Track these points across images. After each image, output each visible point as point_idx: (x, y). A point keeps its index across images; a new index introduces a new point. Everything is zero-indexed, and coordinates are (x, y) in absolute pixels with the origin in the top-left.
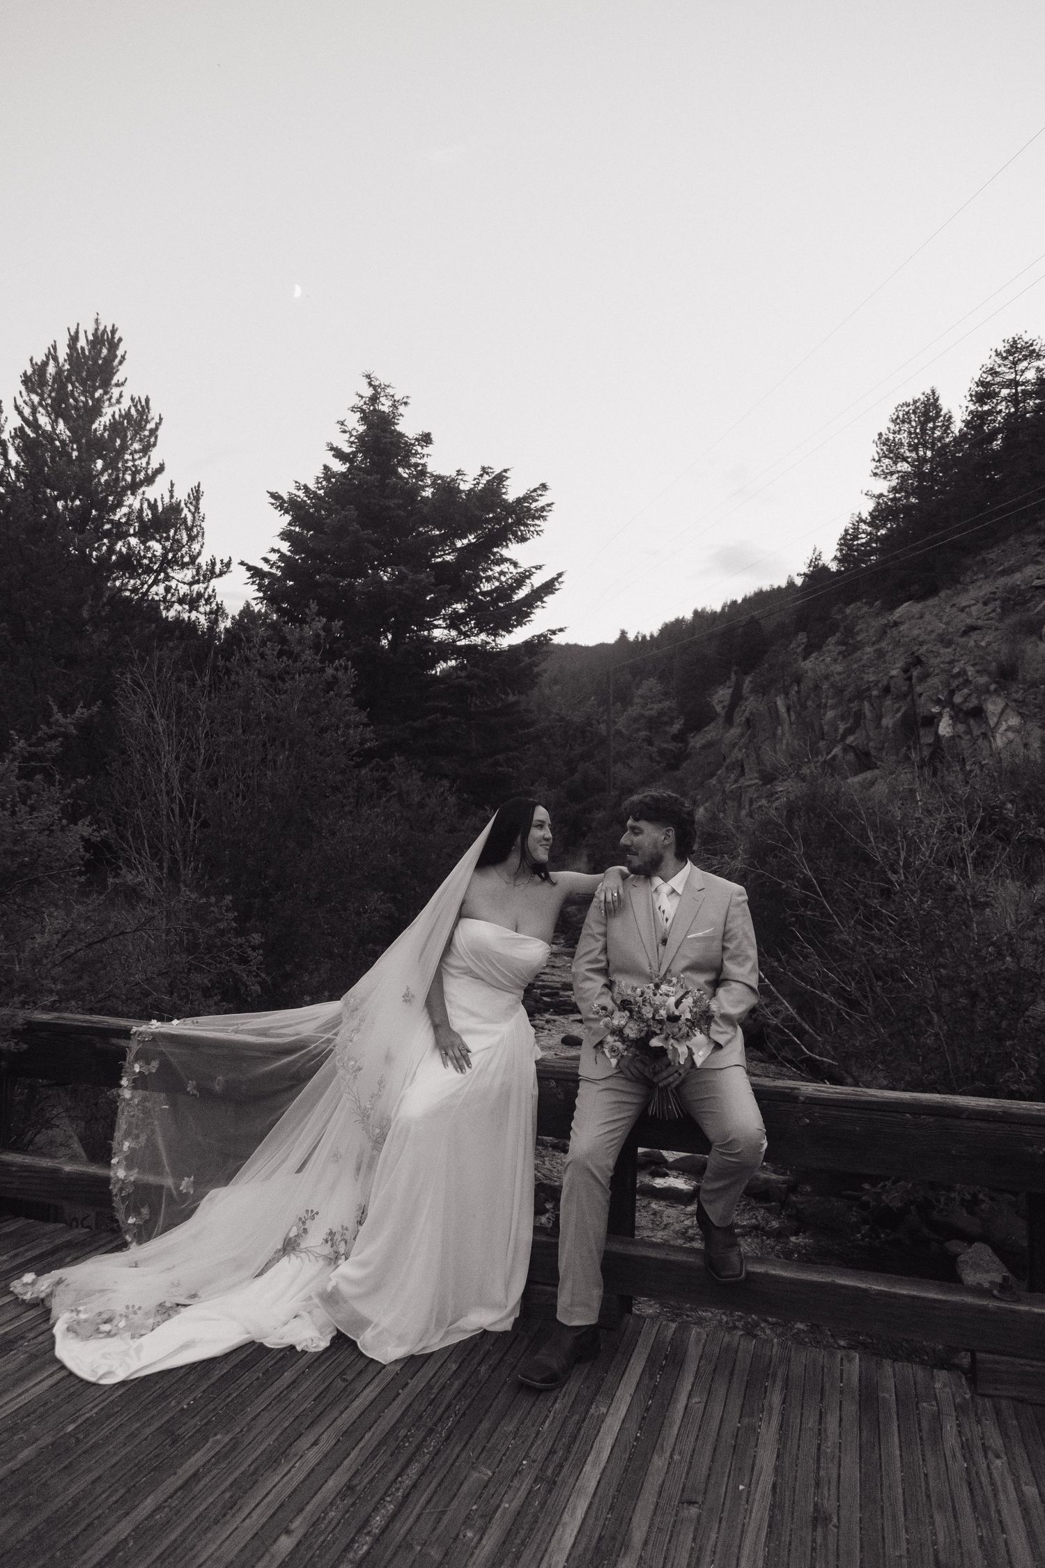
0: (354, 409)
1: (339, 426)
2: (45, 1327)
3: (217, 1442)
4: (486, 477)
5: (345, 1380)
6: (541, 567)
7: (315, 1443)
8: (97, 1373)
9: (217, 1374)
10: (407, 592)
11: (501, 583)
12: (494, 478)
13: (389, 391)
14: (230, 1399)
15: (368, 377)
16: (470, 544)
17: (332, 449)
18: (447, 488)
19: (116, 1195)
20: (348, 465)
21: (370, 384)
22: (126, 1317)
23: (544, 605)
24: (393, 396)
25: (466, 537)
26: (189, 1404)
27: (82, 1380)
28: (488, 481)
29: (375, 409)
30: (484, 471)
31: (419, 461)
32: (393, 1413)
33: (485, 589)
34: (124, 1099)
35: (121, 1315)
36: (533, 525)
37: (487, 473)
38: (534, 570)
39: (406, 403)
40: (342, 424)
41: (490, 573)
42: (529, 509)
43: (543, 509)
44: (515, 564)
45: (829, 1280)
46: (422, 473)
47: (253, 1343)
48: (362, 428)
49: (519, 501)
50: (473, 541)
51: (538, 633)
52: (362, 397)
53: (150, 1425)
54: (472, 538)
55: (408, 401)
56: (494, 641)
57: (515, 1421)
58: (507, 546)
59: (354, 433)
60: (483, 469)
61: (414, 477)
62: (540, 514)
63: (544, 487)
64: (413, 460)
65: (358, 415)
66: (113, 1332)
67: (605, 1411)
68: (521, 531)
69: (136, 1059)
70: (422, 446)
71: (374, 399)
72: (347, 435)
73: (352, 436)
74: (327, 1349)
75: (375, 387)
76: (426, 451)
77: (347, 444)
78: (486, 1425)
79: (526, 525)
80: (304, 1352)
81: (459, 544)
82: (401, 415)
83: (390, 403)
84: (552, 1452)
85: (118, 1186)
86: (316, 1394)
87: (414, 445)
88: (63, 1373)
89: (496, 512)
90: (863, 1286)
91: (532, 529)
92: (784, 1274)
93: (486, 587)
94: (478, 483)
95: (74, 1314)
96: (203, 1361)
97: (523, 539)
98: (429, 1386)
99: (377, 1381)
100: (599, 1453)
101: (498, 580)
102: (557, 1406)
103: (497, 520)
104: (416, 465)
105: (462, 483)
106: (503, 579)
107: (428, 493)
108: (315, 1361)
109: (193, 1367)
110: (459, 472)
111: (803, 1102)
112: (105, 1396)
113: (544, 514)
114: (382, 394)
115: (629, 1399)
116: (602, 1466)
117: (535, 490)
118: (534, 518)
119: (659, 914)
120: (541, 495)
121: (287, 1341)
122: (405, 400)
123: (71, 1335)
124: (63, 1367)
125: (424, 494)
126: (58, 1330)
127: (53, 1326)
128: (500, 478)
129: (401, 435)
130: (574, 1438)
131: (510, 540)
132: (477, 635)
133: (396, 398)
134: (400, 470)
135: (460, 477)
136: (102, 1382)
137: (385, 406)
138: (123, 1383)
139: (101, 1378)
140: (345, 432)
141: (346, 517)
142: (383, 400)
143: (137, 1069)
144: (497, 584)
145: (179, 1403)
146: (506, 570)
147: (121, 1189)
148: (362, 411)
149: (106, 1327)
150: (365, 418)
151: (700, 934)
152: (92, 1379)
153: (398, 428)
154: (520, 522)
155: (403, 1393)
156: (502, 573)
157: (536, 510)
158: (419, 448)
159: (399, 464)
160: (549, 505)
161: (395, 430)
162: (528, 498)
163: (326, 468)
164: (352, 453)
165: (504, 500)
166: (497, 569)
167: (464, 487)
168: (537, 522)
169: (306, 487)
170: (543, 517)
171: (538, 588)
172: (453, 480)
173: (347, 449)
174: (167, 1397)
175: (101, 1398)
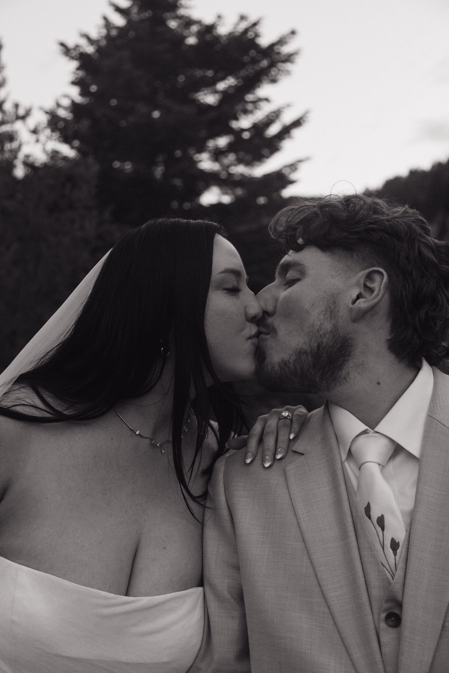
4: (243, 25)
12: (250, 26)
17: (112, 4)
18: (208, 32)
20: (126, 19)
25: (226, 80)
28: (245, 29)
31: (185, 12)
36: (283, 68)
37: (244, 21)
38: (284, 107)
42: (280, 54)
43: (292, 55)
46: (188, 23)
49: (271, 46)
50: (233, 84)
51: (288, 163)
54: (231, 81)
56: (250, 171)
58: (262, 87)
60: (240, 16)
61: (181, 27)
62: (288, 58)
63: (293, 33)
64: (180, 12)
68: (273, 73)
76: (190, 2)
79: (277, 68)
89: (250, 56)
91: (282, 71)
94: (236, 29)
97: (274, 81)
103: (252, 63)
104: (183, 16)
105: (221, 28)
107: (192, 41)
110: (218, 18)
113: (293, 59)
117: (285, 36)
118: (283, 62)
120: (291, 41)
125: (189, 42)
128: (255, 26)
131: (264, 82)
134: (170, 22)
135: (219, 23)
157: (286, 55)
160: (297, 51)
162: (279, 43)
163: (105, 19)
164: (129, 7)
165: (259, 46)
167: (223, 32)
168: (286, 66)
169: (90, 36)
170: (291, 61)
171: (288, 126)
172: (213, 26)
173: (125, 5)
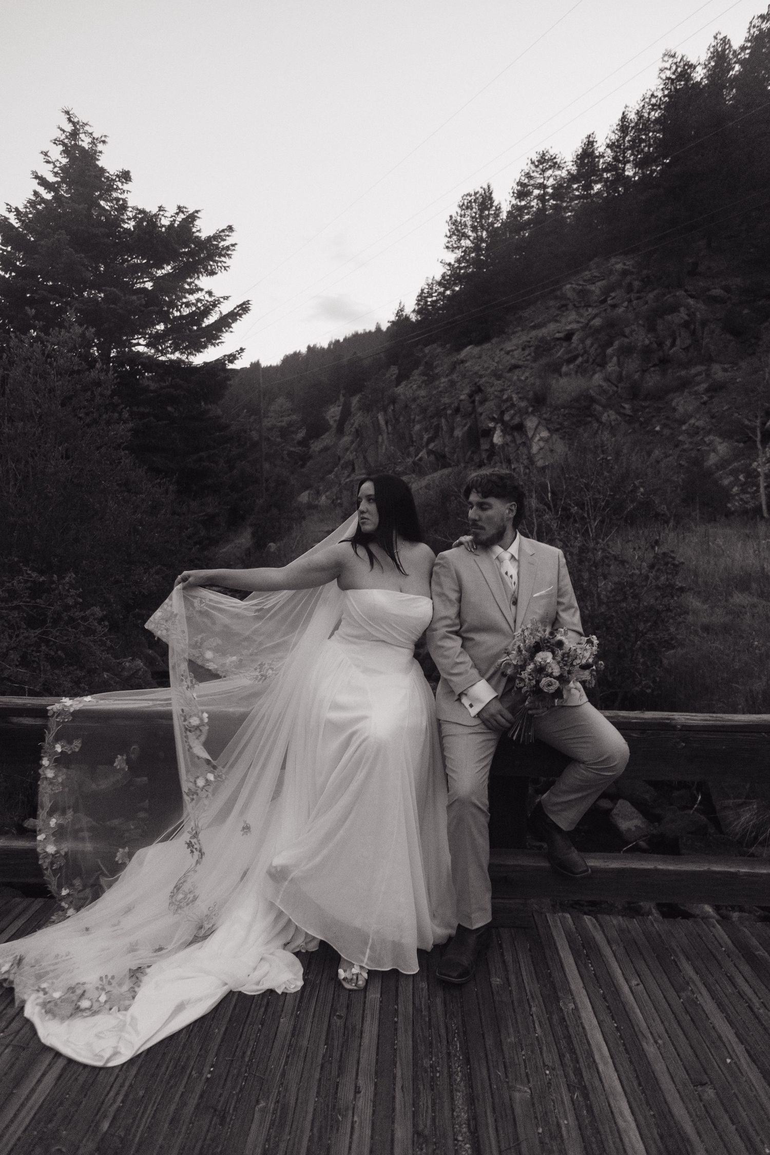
0: (56, 142)
1: (43, 156)
2: (11, 1012)
3: (263, 1110)
4: (182, 216)
5: (340, 1017)
6: (228, 297)
7: (357, 1091)
8: (102, 1057)
9: (218, 1032)
10: (120, 311)
11: (199, 308)
12: (188, 217)
13: (87, 128)
14: (247, 1059)
15: (67, 113)
16: (168, 274)
17: (37, 177)
18: (147, 221)
19: (47, 869)
20: (53, 194)
21: (70, 120)
22: (103, 989)
23: (231, 329)
24: (91, 134)
25: (163, 268)
26: (210, 1072)
27: (85, 1066)
28: (183, 219)
29: (75, 144)
30: (180, 209)
31: (120, 196)
32: (404, 1041)
33: (185, 314)
34: (46, 778)
35: (97, 988)
36: (221, 262)
37: (183, 212)
38: (222, 300)
39: (104, 142)
40: (46, 154)
41: (184, 300)
42: (217, 247)
43: (228, 248)
44: (210, 293)
45: (706, 868)
46: (123, 207)
47: (231, 993)
48: (64, 161)
49: (209, 239)
50: (171, 271)
51: (228, 353)
52: (64, 131)
53: (185, 1104)
54: (168, 269)
55: (106, 140)
56: (187, 358)
57: (511, 1030)
58: (198, 278)
59: (58, 165)
60: (179, 208)
61: (116, 209)
62: (226, 252)
63: (230, 228)
64: (115, 195)
65: (61, 148)
66: (95, 1008)
67: (572, 1006)
68: (211, 266)
69: (57, 739)
70: (122, 183)
71: (74, 135)
72: (51, 166)
73: (55, 167)
74: (304, 987)
75: (74, 124)
76: (125, 187)
77: (52, 175)
78: (490, 1042)
79: (215, 261)
80: (285, 994)
81: (160, 273)
82: (101, 152)
83: (90, 140)
84: (561, 1057)
85: (48, 861)
86: (324, 1038)
87: (115, 180)
88: (61, 1063)
89: (190, 247)
90: (732, 870)
91: (219, 264)
92: (671, 868)
93: (186, 311)
94: (174, 221)
95: (41, 994)
96: (196, 1022)
97: (212, 273)
98: (417, 1010)
99: (368, 1012)
100: (600, 1050)
101: (195, 305)
102: (534, 1009)
103: (191, 254)
104: (118, 199)
105: (163, 218)
106: (199, 305)
107: (130, 225)
108: (300, 1002)
109: (190, 1029)
110: (161, 208)
111: (680, 730)
112: (120, 1080)
113: (229, 252)
114: (81, 131)
115: (584, 991)
116: (610, 1060)
117: (223, 231)
118: (220, 255)
119: (507, 578)
120: (228, 236)
121: (266, 986)
122: (103, 139)
123: (49, 1016)
124: (58, 1054)
125: (126, 226)
126: (31, 1011)
127: (22, 1009)
128: (192, 218)
129: (102, 170)
130: (569, 1038)
131: (201, 272)
132: (172, 353)
133: (95, 135)
134: (102, 203)
135: (161, 213)
136: (110, 1064)
137: (85, 142)
138: (132, 1061)
139: (108, 1060)
140: (48, 162)
141: (59, 240)
142: (82, 136)
143: (59, 748)
144: (194, 309)
145: (201, 1073)
146: (202, 298)
147: (52, 863)
148: (64, 144)
149: (85, 1004)
150: (67, 152)
151: (543, 592)
152: (100, 1064)
153: (100, 164)
154: (210, 257)
155: (400, 1019)
156: (198, 300)
157: (223, 249)
158: (119, 184)
159: (100, 197)
160: (233, 245)
161: (97, 166)
162: (217, 237)
163: (36, 193)
164: (57, 182)
165: (197, 237)
166: (192, 298)
167: (165, 222)
168: (223, 259)
169: (17, 209)
170: (228, 255)
171: (225, 316)
172: (156, 215)
173: (51, 179)
174: (184, 1068)
175: (116, 1085)
